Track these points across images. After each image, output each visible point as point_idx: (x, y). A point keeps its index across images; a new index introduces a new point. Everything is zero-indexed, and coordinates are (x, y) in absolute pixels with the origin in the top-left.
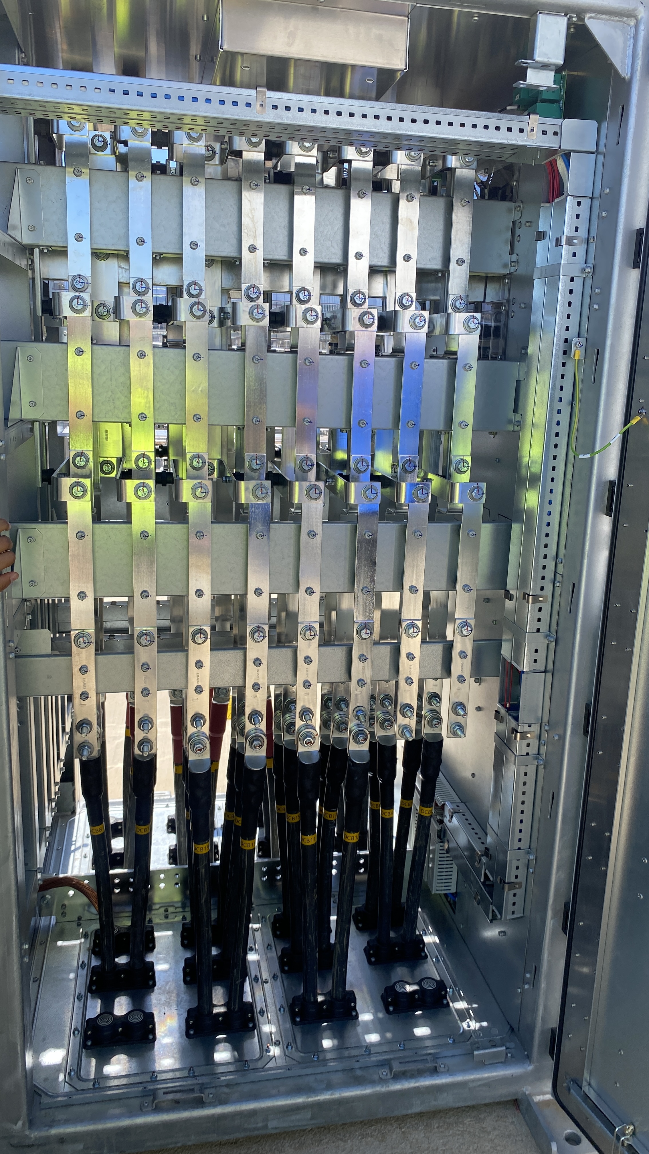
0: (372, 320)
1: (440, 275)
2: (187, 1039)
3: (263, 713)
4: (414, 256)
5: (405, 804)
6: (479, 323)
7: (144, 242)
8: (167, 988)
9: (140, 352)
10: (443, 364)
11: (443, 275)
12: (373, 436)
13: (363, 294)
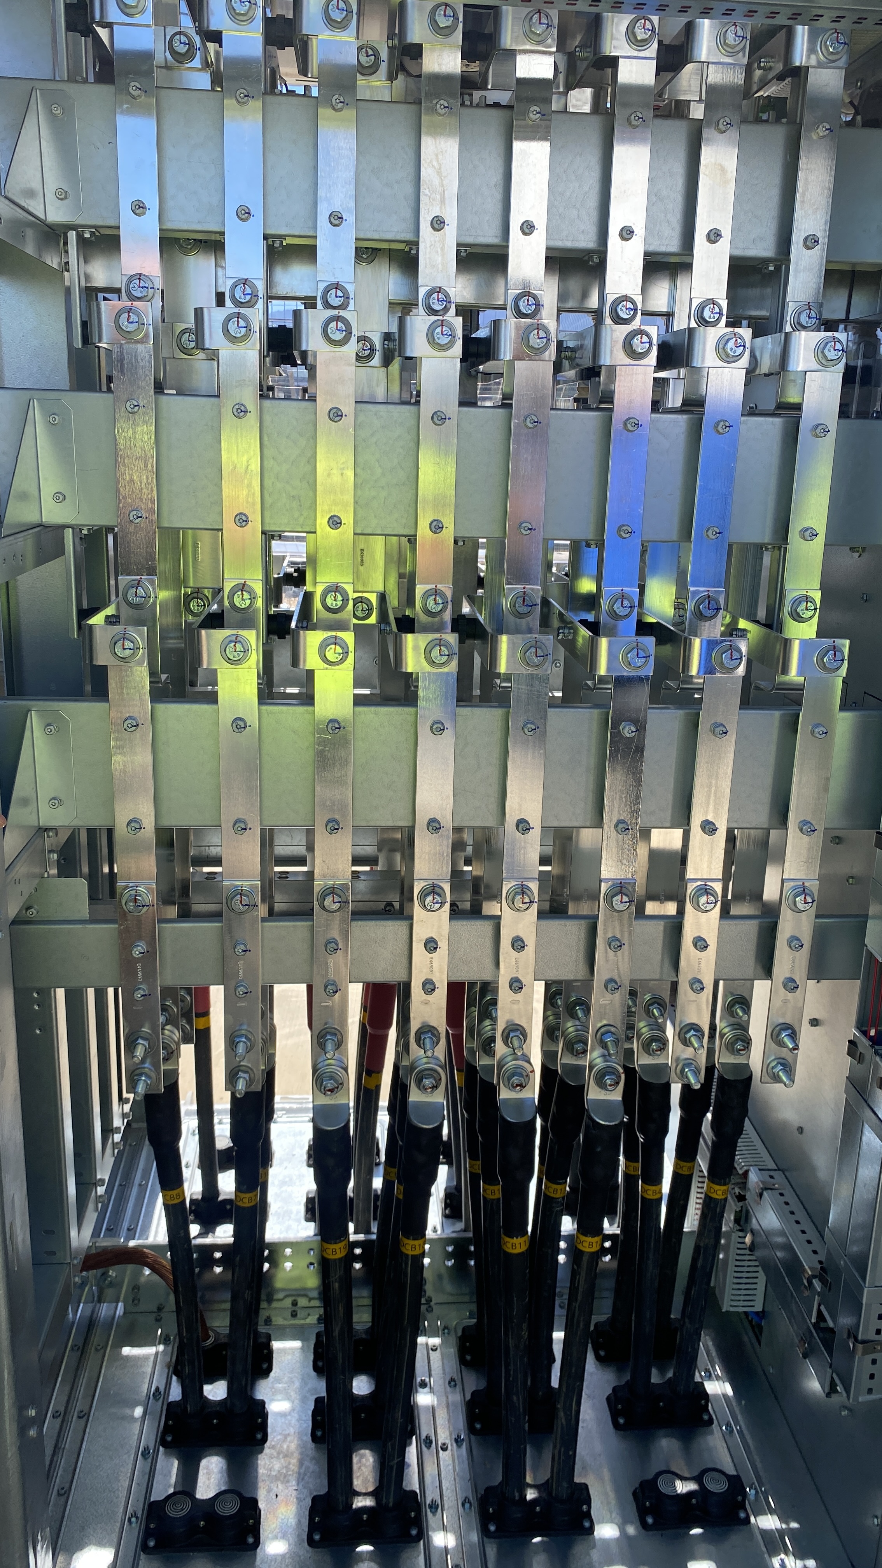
0: (647, 345)
1: (771, 268)
2: (308, 1547)
3: (440, 1029)
4: (726, 233)
5: (681, 1168)
6: (843, 350)
7: (249, 213)
8: (285, 1446)
9: (237, 407)
10: (774, 426)
11: (778, 269)
12: (643, 552)
13: (633, 302)
